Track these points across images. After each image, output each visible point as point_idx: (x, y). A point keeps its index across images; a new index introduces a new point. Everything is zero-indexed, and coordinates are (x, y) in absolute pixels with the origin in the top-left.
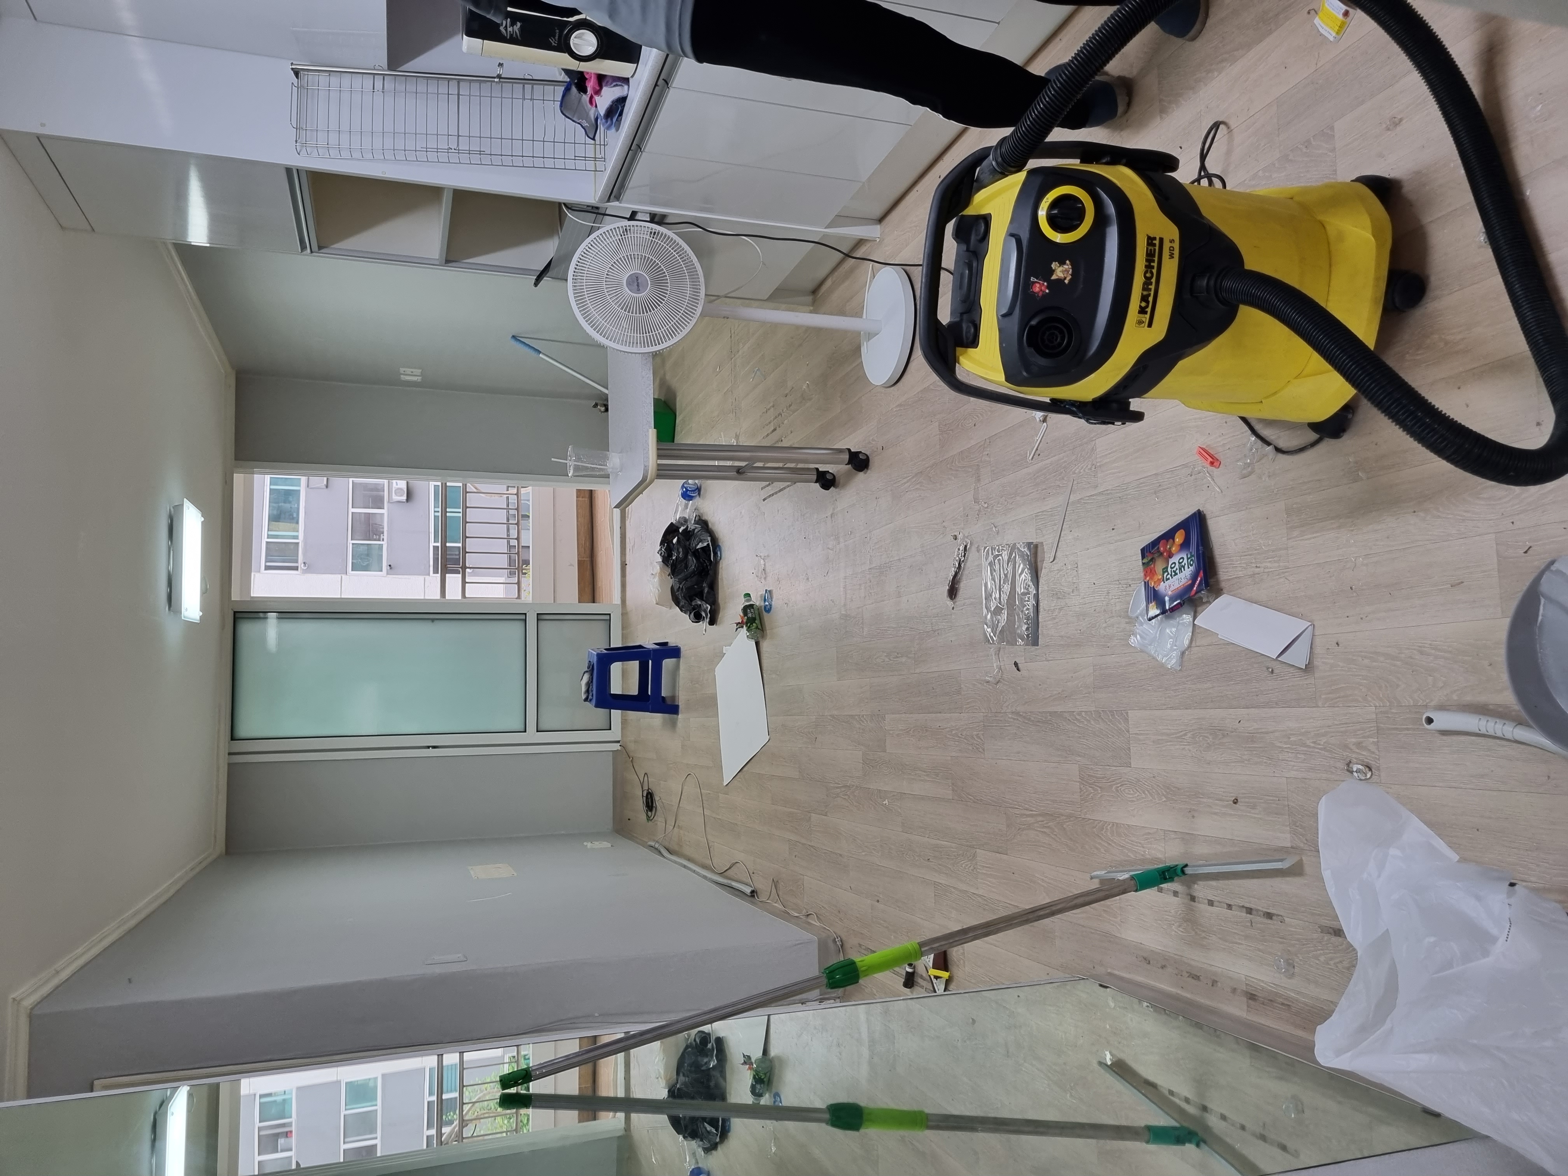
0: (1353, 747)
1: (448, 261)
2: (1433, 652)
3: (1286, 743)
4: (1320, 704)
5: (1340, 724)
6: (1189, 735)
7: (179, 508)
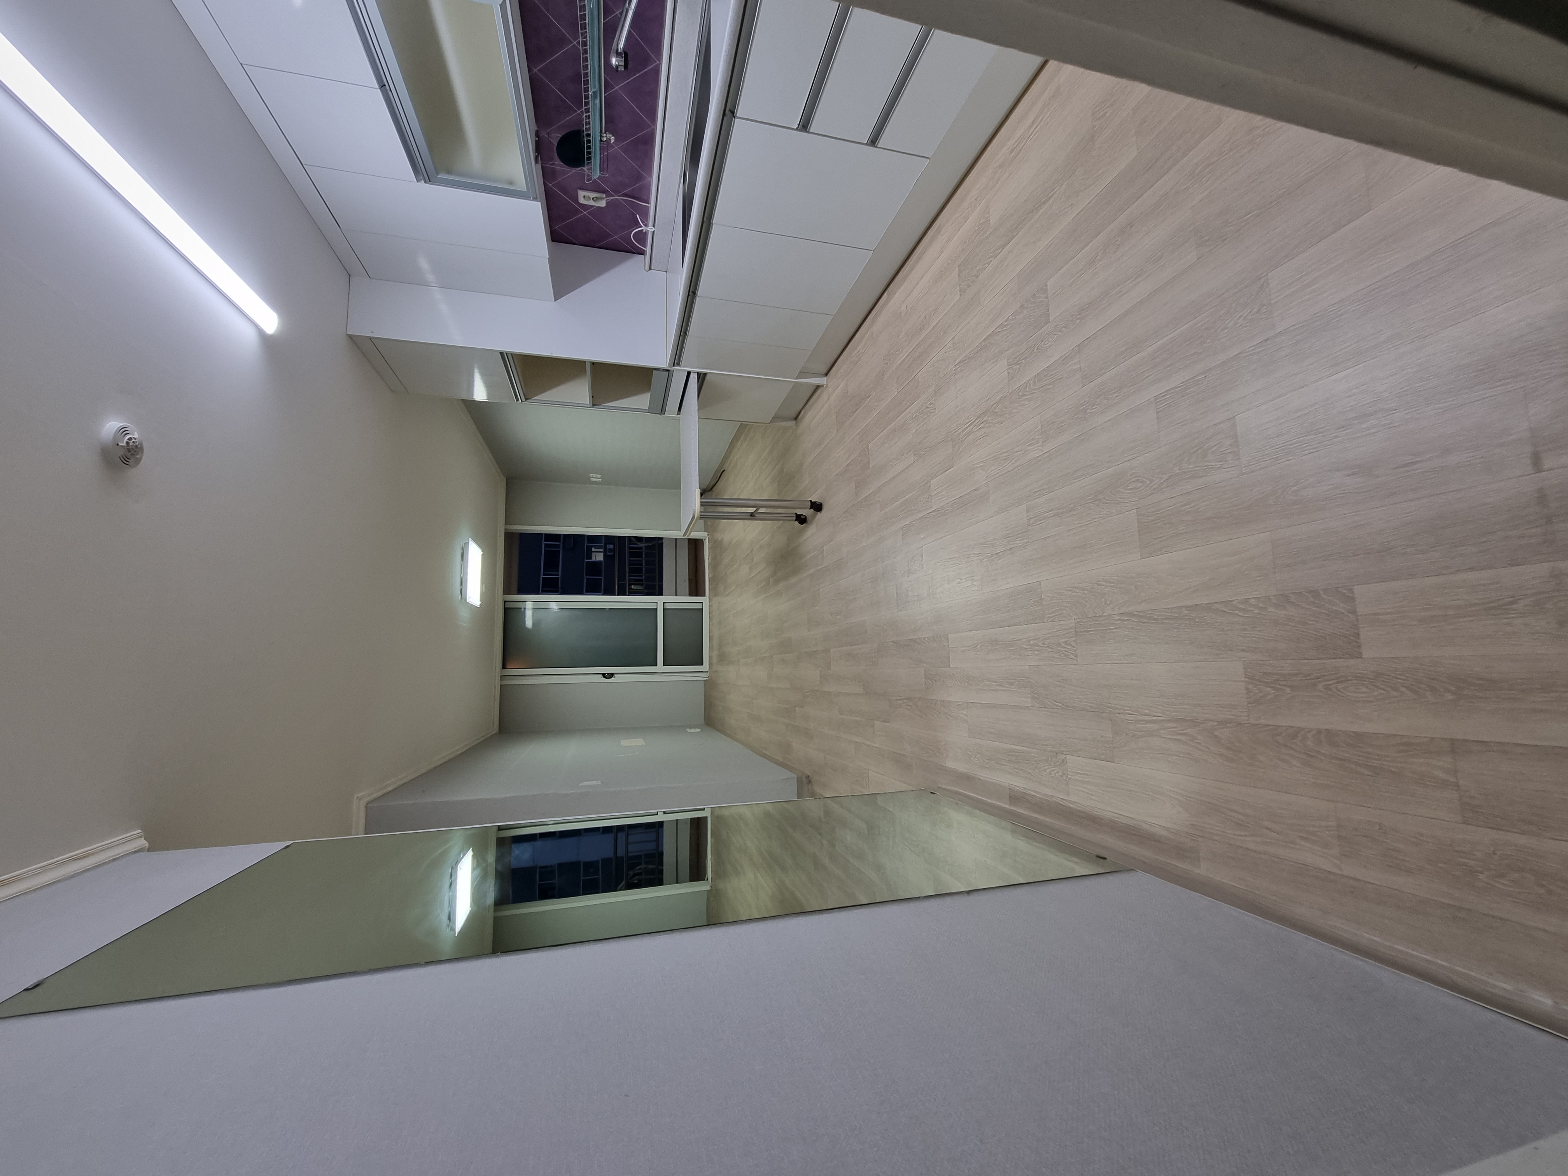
0: (1063, 644)
1: (594, 405)
2: (1104, 583)
3: (1028, 645)
4: (1045, 621)
5: (1056, 631)
6: (979, 645)
7: (467, 544)
